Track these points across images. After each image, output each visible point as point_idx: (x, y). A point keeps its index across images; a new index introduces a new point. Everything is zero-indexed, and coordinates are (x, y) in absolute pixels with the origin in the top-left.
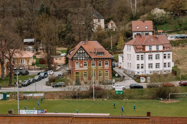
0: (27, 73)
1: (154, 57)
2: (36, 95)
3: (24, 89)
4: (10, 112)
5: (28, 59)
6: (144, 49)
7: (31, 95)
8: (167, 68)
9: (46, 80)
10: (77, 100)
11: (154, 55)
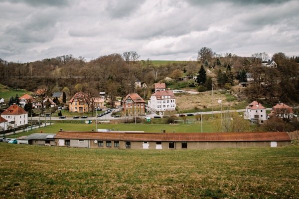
0: (101, 110)
1: (166, 102)
2: (105, 121)
3: (99, 118)
4: (93, 130)
5: (101, 103)
6: (161, 98)
7: (103, 121)
8: (173, 108)
9: (111, 113)
10: (127, 124)
11: (166, 100)
